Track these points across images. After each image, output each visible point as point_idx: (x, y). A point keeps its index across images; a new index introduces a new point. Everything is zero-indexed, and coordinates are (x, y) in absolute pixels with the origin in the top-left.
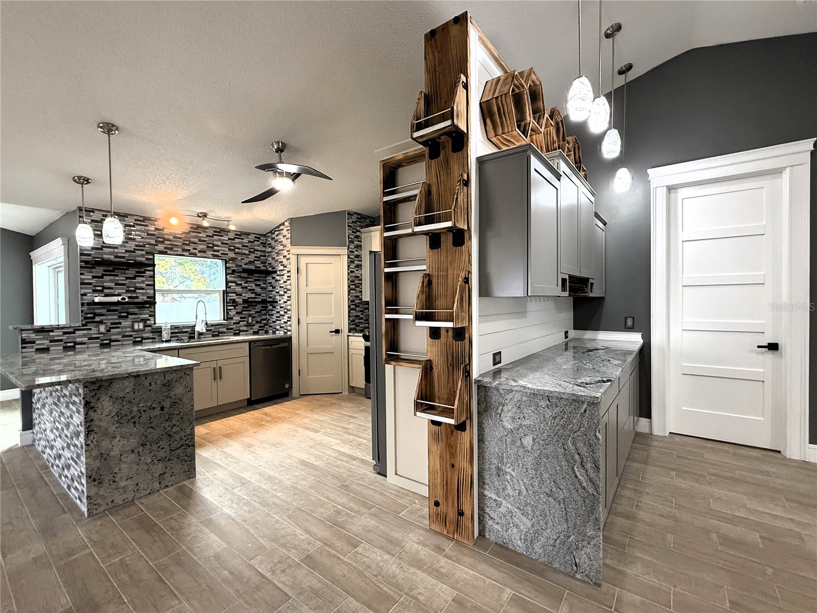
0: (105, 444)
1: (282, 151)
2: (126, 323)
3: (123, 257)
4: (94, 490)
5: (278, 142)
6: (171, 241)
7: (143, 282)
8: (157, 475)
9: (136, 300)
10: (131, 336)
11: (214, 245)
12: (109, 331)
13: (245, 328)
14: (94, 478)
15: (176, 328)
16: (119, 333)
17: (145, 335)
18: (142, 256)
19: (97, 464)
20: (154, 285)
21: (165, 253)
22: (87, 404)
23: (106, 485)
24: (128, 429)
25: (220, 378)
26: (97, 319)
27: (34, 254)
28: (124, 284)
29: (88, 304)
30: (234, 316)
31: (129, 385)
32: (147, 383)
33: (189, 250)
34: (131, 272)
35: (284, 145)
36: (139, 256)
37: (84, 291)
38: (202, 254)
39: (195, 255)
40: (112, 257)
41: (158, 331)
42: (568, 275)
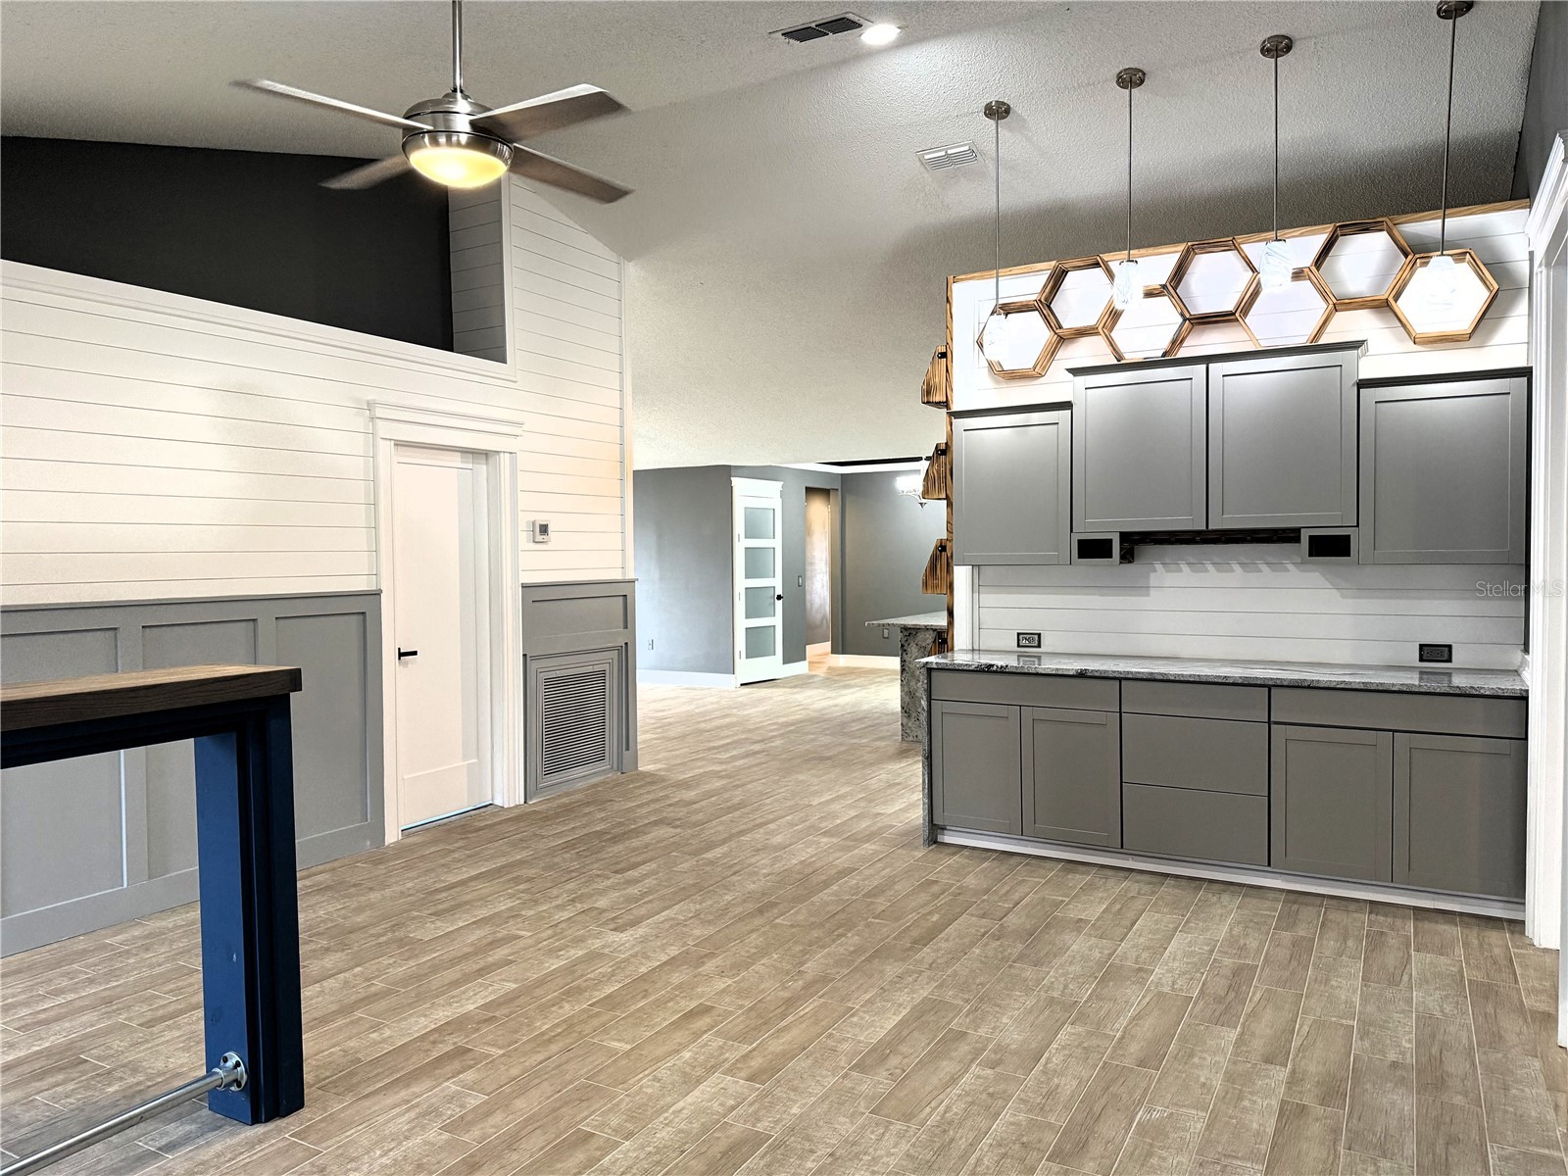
42: (1121, 533)
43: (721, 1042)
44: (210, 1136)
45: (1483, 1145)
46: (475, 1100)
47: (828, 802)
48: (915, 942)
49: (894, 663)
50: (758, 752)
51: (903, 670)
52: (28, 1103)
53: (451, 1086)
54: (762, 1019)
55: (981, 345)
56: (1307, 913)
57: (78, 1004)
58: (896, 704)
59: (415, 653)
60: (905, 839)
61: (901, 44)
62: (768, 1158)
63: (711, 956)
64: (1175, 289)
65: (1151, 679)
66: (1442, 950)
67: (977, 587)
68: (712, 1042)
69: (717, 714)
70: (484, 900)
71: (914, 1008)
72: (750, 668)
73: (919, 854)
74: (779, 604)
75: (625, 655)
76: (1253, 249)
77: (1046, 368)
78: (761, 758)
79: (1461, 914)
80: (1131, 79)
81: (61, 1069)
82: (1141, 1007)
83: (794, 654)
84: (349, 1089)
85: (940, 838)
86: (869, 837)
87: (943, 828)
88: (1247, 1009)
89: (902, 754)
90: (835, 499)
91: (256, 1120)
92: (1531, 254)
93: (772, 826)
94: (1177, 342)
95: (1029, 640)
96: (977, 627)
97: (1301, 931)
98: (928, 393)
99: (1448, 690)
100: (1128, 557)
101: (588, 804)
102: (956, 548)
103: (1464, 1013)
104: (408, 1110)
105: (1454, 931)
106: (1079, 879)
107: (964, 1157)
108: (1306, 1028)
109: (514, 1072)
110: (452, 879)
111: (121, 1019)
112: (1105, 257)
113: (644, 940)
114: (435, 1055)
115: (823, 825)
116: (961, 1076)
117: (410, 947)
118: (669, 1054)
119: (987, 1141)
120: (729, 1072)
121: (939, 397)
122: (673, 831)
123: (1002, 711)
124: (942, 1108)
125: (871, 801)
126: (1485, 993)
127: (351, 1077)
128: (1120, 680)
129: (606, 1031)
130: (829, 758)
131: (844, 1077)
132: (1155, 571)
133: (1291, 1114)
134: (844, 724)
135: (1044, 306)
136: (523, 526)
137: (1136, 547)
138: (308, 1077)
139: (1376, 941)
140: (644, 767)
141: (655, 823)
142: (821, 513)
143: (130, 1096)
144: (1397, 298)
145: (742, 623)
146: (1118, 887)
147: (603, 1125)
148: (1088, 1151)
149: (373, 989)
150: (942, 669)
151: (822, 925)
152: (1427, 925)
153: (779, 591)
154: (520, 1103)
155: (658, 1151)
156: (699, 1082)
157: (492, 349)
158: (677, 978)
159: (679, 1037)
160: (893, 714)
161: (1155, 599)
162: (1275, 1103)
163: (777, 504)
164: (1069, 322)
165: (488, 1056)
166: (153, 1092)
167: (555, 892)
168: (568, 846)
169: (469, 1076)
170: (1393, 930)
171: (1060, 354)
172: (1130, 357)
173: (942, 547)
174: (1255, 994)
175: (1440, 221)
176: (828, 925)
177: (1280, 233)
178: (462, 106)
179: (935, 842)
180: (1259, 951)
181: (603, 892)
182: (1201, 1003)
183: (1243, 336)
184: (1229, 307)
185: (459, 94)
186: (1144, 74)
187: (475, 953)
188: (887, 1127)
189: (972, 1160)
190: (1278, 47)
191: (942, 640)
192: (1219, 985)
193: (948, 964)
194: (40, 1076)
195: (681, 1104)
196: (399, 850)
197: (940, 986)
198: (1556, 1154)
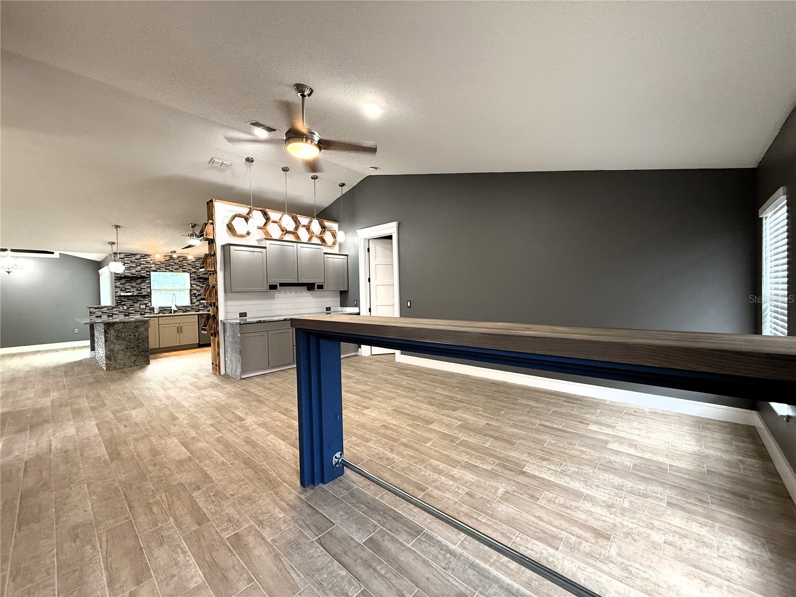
0: (112, 346)
1: (194, 227)
2: (137, 305)
3: (135, 274)
4: (108, 362)
5: (192, 224)
6: (159, 265)
7: (145, 286)
8: (133, 361)
9: (141, 294)
10: (139, 311)
11: (183, 266)
12: (128, 309)
13: (202, 309)
14: (108, 357)
15: (163, 308)
16: (133, 310)
17: (146, 311)
18: (144, 273)
19: (109, 353)
20: (150, 287)
21: (156, 271)
22: (105, 331)
23: (112, 361)
24: (121, 342)
25: (181, 332)
26: (123, 303)
27: (100, 271)
28: (135, 287)
29: (118, 296)
30: (196, 302)
31: (121, 326)
32: (128, 325)
33: (169, 269)
34: (139, 281)
35: (195, 225)
36: (142, 273)
37: (116, 290)
38: (176, 271)
39: (172, 271)
40: (129, 274)
41: (153, 309)
42: (279, 283)
64: (280, 222)
67: (226, 299)
95: (243, 315)
96: (226, 312)
123: (263, 333)
135: (248, 218)
144: (324, 237)
161: (276, 301)
179: (242, 379)
186: (289, 169)
190: (315, 178)
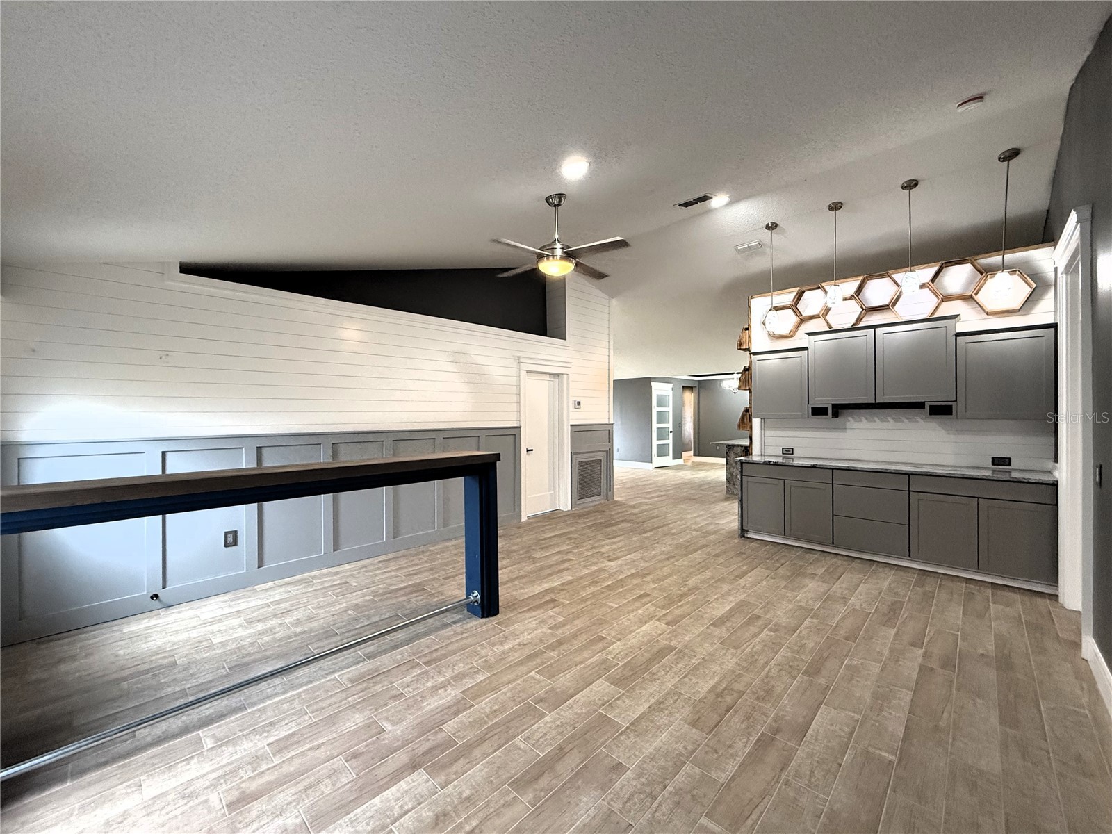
42: (832, 405)
43: (654, 608)
44: (468, 620)
45: (1037, 701)
46: (560, 619)
47: (695, 517)
48: (737, 576)
49: (724, 461)
50: (664, 495)
51: (727, 463)
52: (409, 601)
53: (550, 613)
54: (670, 602)
55: (764, 324)
56: (930, 580)
57: (422, 569)
58: (724, 478)
59: (532, 450)
60: (730, 535)
61: (730, 203)
62: (676, 656)
63: (648, 574)
64: (858, 296)
65: (848, 469)
66: (1008, 605)
67: (763, 428)
68: (650, 608)
69: (645, 479)
70: (558, 545)
71: (736, 604)
72: (658, 461)
73: (736, 541)
74: (671, 435)
75: (609, 453)
76: (898, 276)
77: (795, 333)
78: (664, 498)
79: (1019, 589)
80: (836, 207)
81: (418, 591)
82: (845, 614)
83: (677, 456)
84: (514, 609)
85: (746, 535)
86: (714, 533)
87: (747, 531)
88: (900, 620)
89: (727, 499)
90: (696, 391)
91: (483, 617)
92: (1056, 269)
93: (671, 526)
94: (859, 320)
95: (788, 451)
96: (763, 445)
97: (928, 588)
98: (740, 345)
99: (1009, 479)
100: (835, 415)
101: (594, 512)
102: (753, 411)
103: (1023, 636)
104: (535, 620)
105: (1017, 597)
106: (813, 556)
107: (763, 667)
108: (932, 633)
109: (574, 610)
110: (547, 536)
111: (436, 576)
112: (823, 284)
113: (621, 566)
114: (543, 601)
115: (693, 526)
116: (760, 634)
117: (532, 559)
118: (633, 611)
119: (773, 662)
120: (658, 620)
121: (745, 347)
122: (629, 525)
123: (775, 481)
124: (751, 646)
125: (713, 518)
126: (1034, 628)
127: (515, 605)
128: (833, 469)
129: (608, 599)
130: (694, 499)
131: (707, 628)
132: (849, 421)
133: (925, 670)
134: (701, 486)
135: (794, 307)
136: (571, 402)
137: (839, 411)
138: (500, 604)
139: (969, 597)
140: (616, 499)
141: (622, 521)
142: (689, 397)
143: (441, 603)
144: (976, 294)
145: (655, 442)
146: (831, 561)
147: (609, 634)
148: (821, 673)
149: (520, 574)
150: (748, 463)
151: (694, 566)
152: (999, 592)
153: (671, 429)
154: (577, 622)
155: (631, 647)
156: (646, 623)
157: (561, 335)
158: (635, 581)
159: (637, 604)
160: (722, 482)
161: (848, 434)
162: (917, 666)
163: (670, 393)
164: (805, 313)
165: (563, 603)
166: (448, 602)
167: (585, 544)
168: (589, 527)
169: (557, 610)
170: (980, 592)
171: (801, 327)
172: (835, 328)
173: (747, 410)
174: (904, 614)
175: (1001, 256)
176: (697, 567)
177: (912, 268)
178: (558, 246)
179: (744, 536)
180: (905, 596)
181: (603, 546)
182: (875, 615)
183: (893, 315)
184: (886, 303)
185: (557, 242)
186: (842, 204)
187: (556, 564)
188: (727, 651)
189: (767, 669)
190: (911, 185)
191: (747, 451)
192: (885, 609)
193: (751, 587)
194: (411, 593)
195: (639, 630)
196: (527, 524)
197: (749, 595)
198: (1082, 711)
